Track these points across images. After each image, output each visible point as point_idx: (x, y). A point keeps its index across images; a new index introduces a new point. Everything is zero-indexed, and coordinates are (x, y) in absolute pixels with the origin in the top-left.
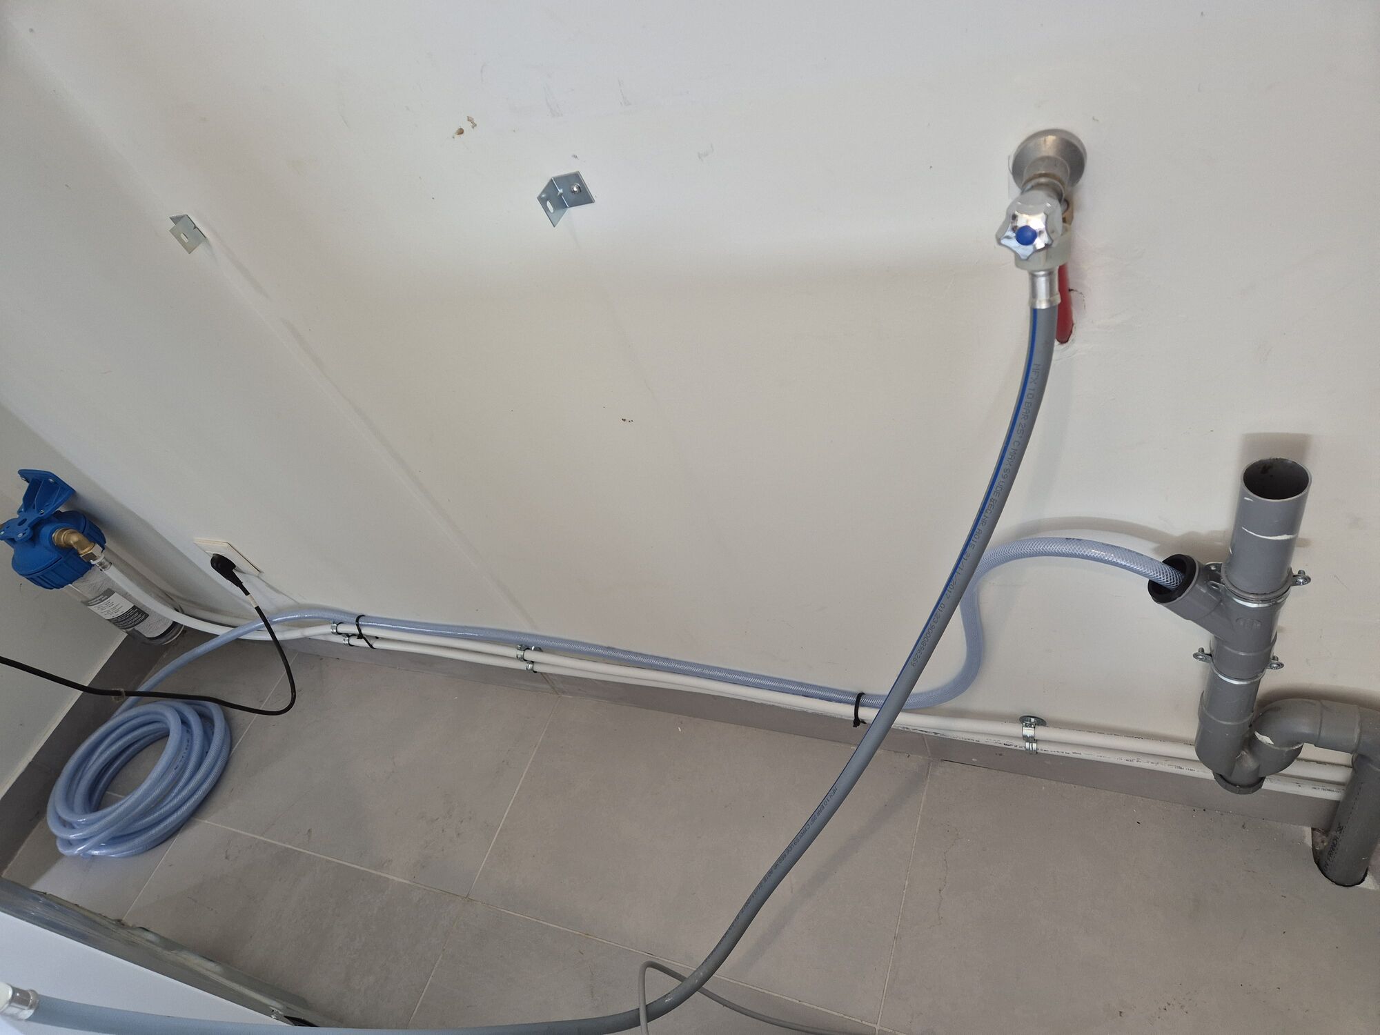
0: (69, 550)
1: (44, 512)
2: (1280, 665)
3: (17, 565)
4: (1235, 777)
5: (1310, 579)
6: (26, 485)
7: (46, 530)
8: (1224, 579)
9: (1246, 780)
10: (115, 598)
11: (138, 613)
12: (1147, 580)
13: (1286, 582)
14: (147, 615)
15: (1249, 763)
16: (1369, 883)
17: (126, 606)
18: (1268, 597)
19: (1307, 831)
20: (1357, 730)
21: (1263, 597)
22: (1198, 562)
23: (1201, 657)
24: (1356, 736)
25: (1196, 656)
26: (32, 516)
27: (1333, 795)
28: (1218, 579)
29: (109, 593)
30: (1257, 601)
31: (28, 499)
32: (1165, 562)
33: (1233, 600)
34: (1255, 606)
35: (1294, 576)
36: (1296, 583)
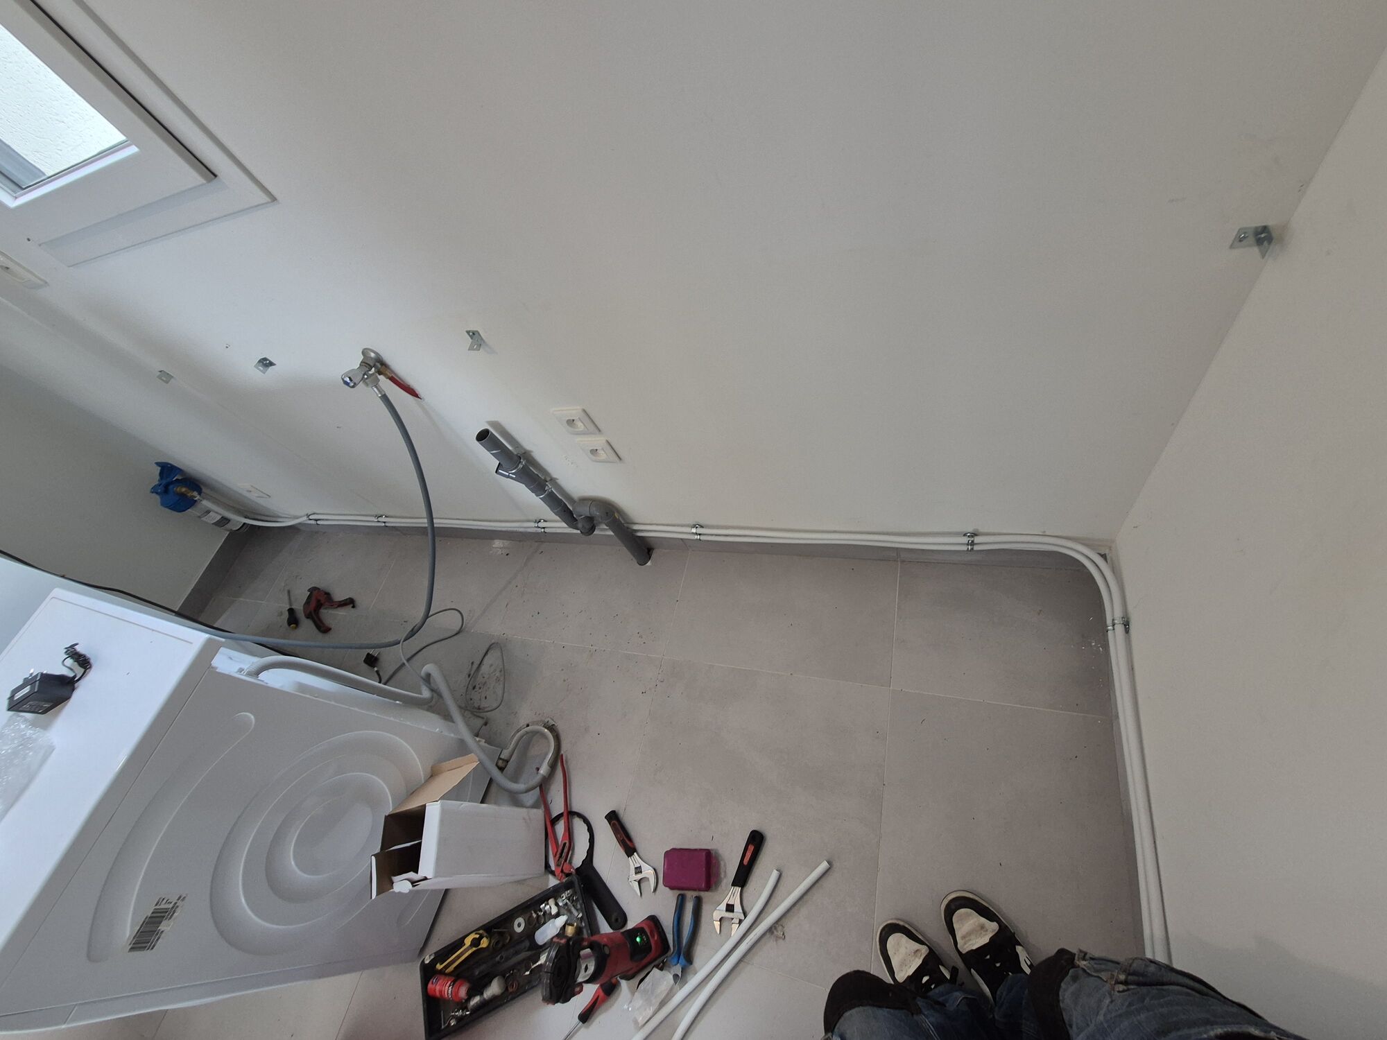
0: (183, 495)
1: (168, 480)
3: (164, 504)
6: (159, 468)
7: (171, 487)
10: (211, 514)
11: (224, 521)
14: (229, 521)
17: (219, 517)
26: (164, 482)
29: (208, 512)
31: (161, 474)
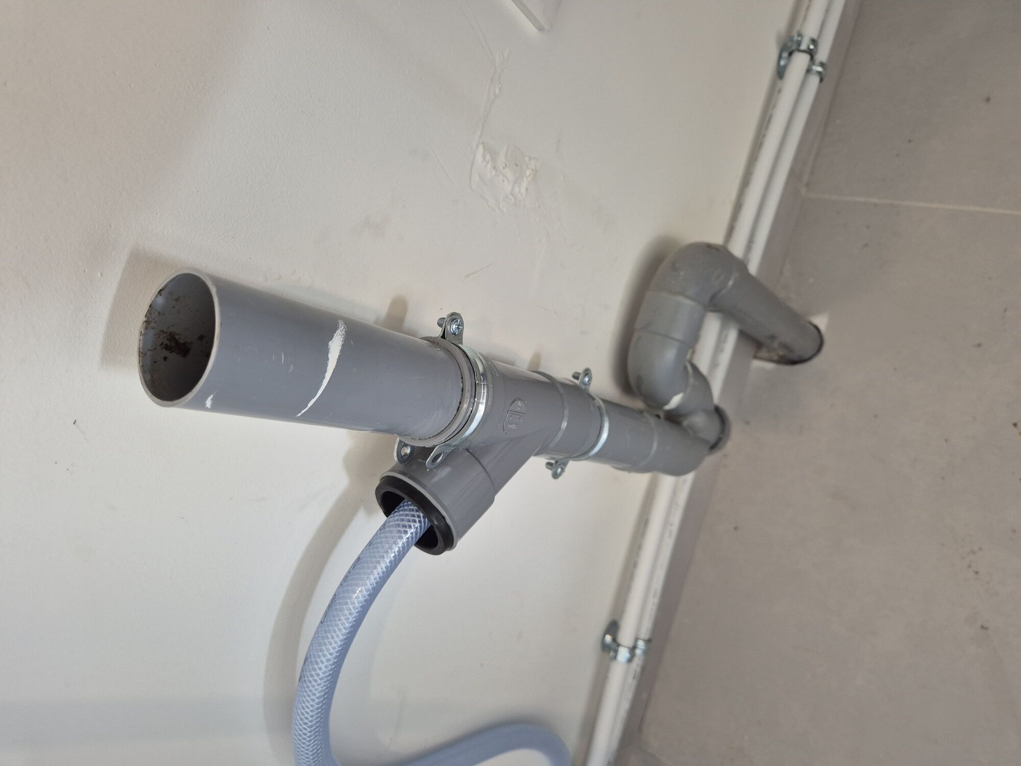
2: (587, 372)
4: (712, 437)
5: (453, 314)
8: (428, 444)
9: (716, 425)
12: (415, 551)
13: (448, 351)
15: (699, 420)
16: (821, 321)
18: (468, 387)
19: (757, 364)
20: (681, 299)
21: (467, 395)
22: (390, 471)
23: (559, 470)
24: (688, 302)
25: (556, 476)
27: (732, 336)
28: (427, 451)
30: (474, 405)
32: (388, 513)
33: (466, 438)
34: (482, 408)
35: (443, 337)
36: (458, 336)
